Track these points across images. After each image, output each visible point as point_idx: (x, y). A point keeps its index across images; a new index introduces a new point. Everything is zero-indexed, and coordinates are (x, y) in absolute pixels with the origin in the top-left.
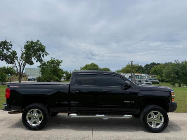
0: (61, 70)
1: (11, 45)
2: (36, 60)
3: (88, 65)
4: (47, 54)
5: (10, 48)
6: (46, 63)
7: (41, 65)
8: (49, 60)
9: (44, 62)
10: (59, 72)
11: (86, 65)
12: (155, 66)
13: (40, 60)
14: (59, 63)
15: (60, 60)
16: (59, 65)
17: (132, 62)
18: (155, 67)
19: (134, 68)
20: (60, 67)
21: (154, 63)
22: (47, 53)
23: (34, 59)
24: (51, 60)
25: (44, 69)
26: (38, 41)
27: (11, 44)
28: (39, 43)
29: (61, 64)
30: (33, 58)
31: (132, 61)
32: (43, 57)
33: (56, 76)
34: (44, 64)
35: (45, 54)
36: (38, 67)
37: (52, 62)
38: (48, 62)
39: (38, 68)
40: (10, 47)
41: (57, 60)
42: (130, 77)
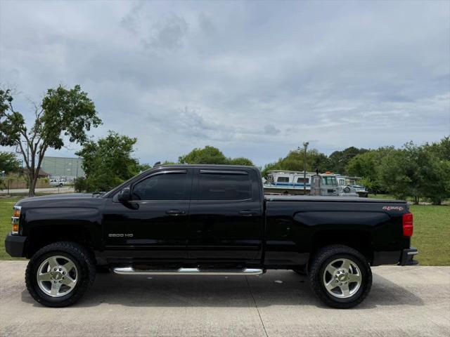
0: (133, 161)
1: (10, 100)
2: (70, 136)
3: (198, 151)
4: (97, 122)
6: (98, 145)
7: (84, 151)
8: (105, 138)
9: (92, 142)
10: (130, 168)
11: (194, 151)
12: (358, 156)
13: (78, 135)
14: (128, 144)
15: (131, 137)
16: (129, 149)
17: (306, 145)
18: (357, 159)
19: (308, 158)
20: (132, 155)
21: (353, 148)
22: (100, 120)
23: (66, 134)
24: (110, 138)
25: (91, 160)
26: (78, 87)
28: (79, 92)
29: (134, 147)
30: (63, 132)
31: (308, 143)
32: (89, 129)
33: (120, 178)
34: (91, 148)
35: (94, 123)
36: (76, 154)
37: (111, 142)
38: (100, 142)
39: (77, 157)
41: (124, 138)
42: (300, 180)
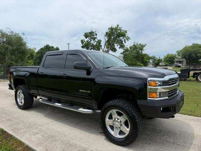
0: (145, 55)
1: (96, 35)
2: (119, 46)
3: (188, 47)
4: (128, 39)
5: (96, 38)
6: (129, 49)
7: (124, 52)
8: (132, 45)
9: (127, 48)
10: (145, 58)
11: (185, 47)
13: (122, 46)
14: (142, 47)
16: (142, 50)
20: (144, 52)
22: (129, 38)
23: (117, 46)
24: (134, 45)
25: (126, 55)
26: (118, 25)
27: (96, 33)
28: (118, 27)
29: (144, 48)
32: (125, 42)
33: (141, 63)
34: (127, 50)
35: (127, 39)
36: (121, 54)
37: (135, 47)
38: (131, 48)
40: (95, 36)
41: (140, 45)
